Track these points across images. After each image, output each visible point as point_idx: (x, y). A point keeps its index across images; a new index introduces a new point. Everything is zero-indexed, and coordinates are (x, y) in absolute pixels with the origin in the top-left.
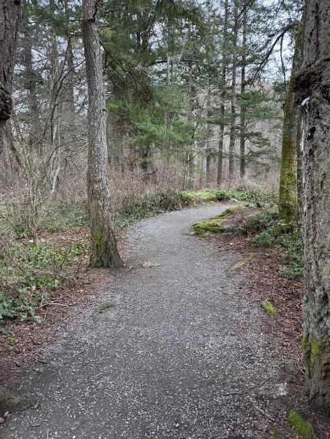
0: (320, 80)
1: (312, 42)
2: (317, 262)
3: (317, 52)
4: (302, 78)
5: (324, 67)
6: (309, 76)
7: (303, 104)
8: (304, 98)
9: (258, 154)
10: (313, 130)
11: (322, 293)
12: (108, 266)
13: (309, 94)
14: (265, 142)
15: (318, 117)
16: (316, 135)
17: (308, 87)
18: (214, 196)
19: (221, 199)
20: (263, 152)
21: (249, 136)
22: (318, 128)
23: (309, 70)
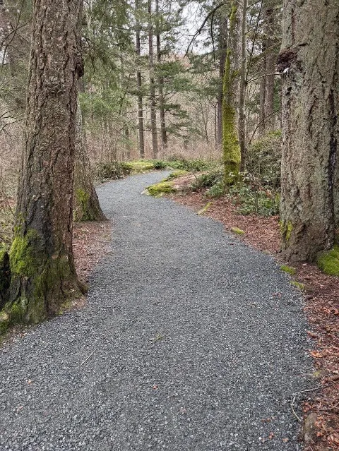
0: (296, 57)
1: (290, 33)
2: (292, 172)
3: (294, 40)
4: (284, 55)
5: (299, 50)
6: (288, 55)
7: (285, 71)
8: (285, 68)
9: (178, 126)
10: (290, 89)
11: (296, 190)
12: (94, 219)
13: (289, 66)
14: (184, 114)
15: (294, 81)
16: (292, 91)
17: (287, 61)
18: (152, 165)
19: (159, 167)
20: (182, 125)
21: (169, 108)
22: (294, 87)
23: (289, 51)
